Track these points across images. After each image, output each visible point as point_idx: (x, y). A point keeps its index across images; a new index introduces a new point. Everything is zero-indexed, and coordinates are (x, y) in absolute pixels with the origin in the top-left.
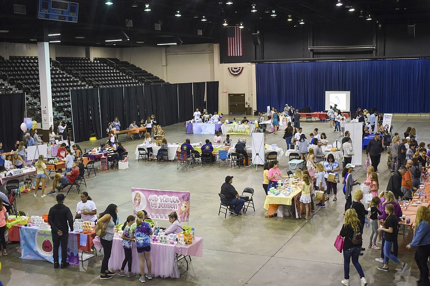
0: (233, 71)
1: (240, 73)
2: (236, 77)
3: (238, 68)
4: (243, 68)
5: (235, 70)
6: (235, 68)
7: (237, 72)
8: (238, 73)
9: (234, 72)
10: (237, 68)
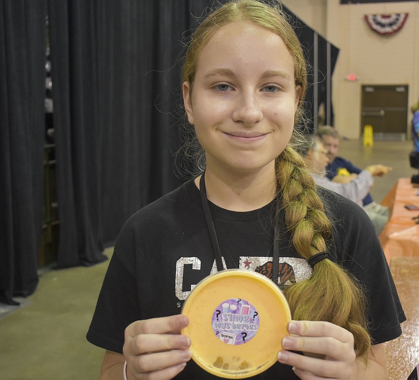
0: (379, 24)
1: (400, 28)
2: (385, 40)
3: (394, 17)
4: (407, 15)
5: (384, 21)
6: (384, 17)
7: (391, 25)
8: (395, 27)
9: (383, 25)
10: (388, 17)
